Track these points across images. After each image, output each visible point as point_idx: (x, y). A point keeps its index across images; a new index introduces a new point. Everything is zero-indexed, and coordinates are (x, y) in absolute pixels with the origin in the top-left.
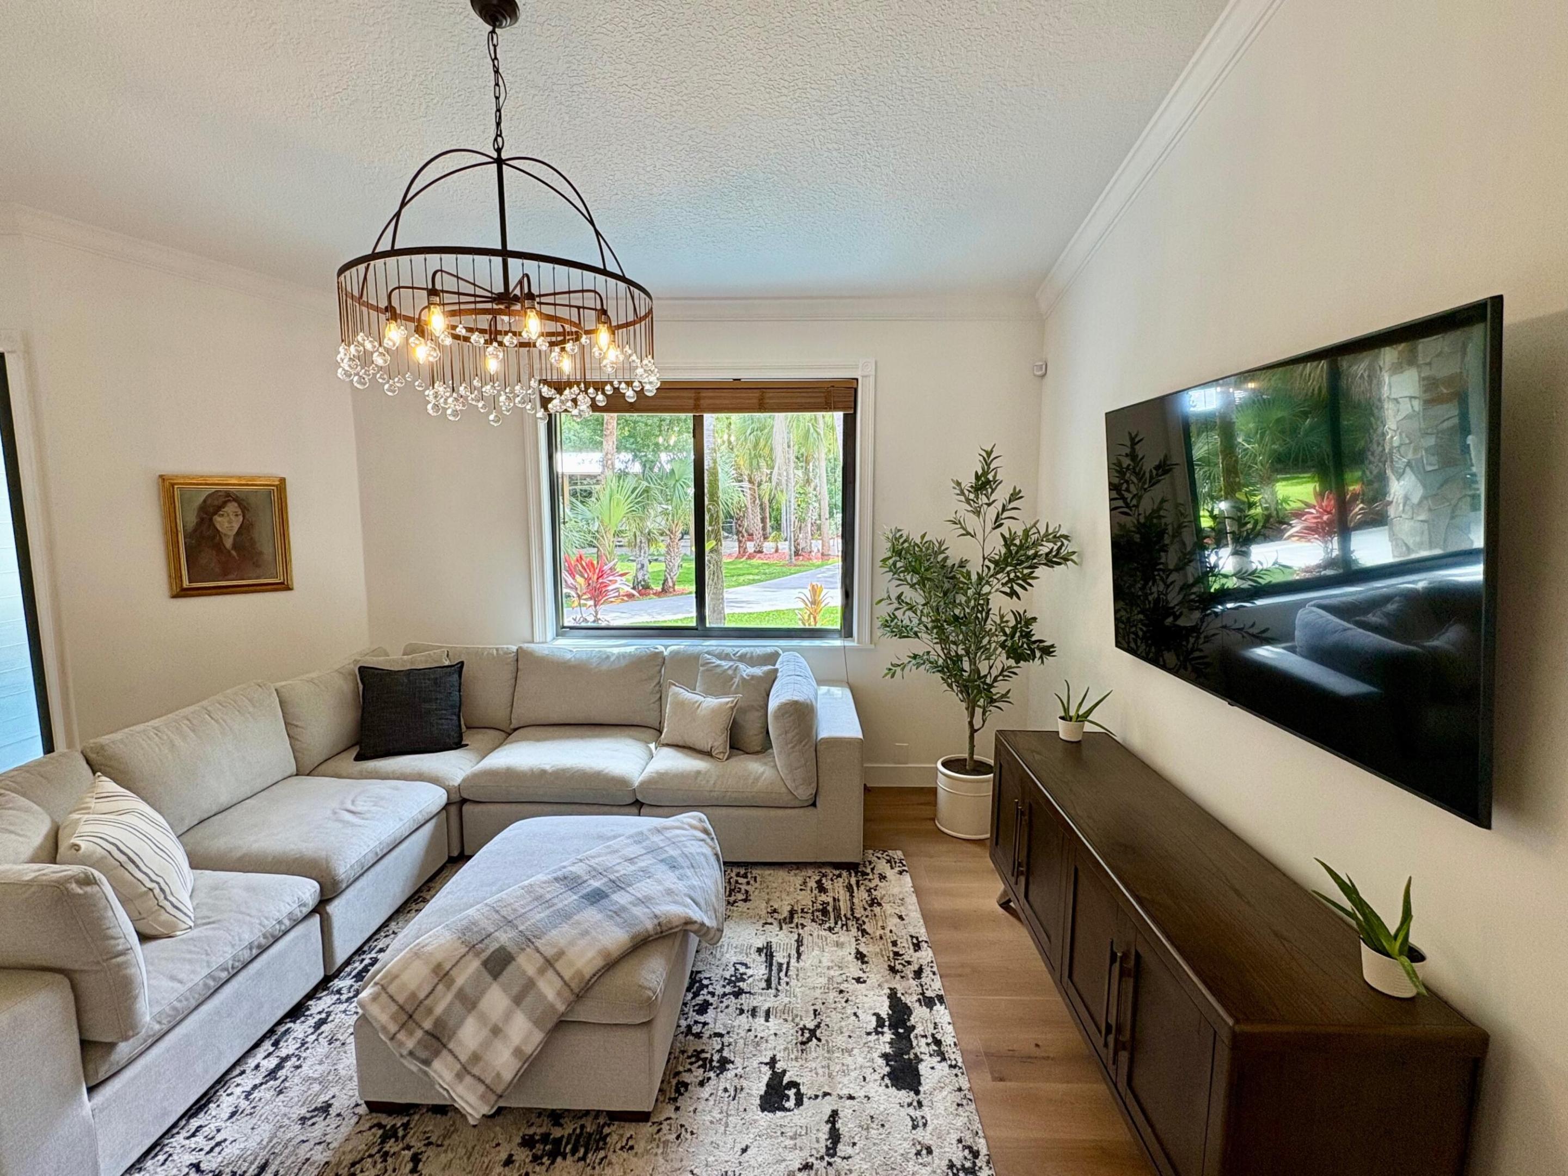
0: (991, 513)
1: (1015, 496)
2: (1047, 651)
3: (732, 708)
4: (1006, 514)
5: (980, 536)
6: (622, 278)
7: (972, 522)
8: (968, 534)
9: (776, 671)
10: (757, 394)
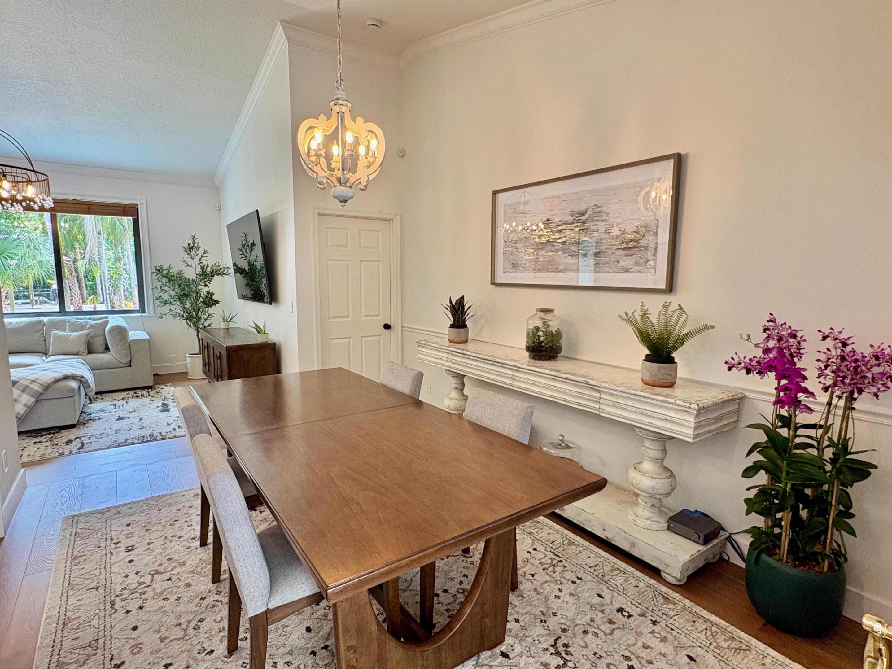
0: (197, 258)
1: (205, 252)
2: (217, 302)
3: (88, 335)
4: (202, 259)
5: (194, 266)
6: (34, 171)
7: (190, 262)
8: (189, 266)
9: (108, 321)
10: (86, 206)
